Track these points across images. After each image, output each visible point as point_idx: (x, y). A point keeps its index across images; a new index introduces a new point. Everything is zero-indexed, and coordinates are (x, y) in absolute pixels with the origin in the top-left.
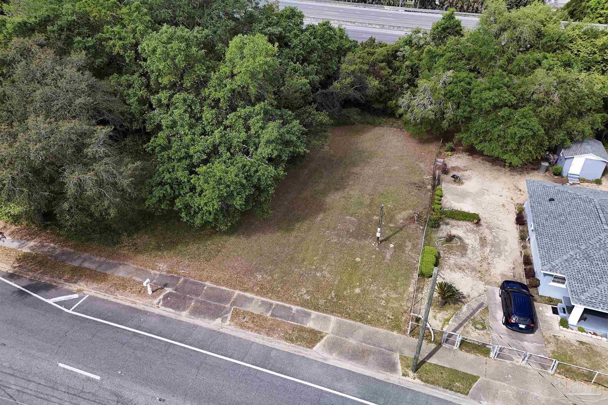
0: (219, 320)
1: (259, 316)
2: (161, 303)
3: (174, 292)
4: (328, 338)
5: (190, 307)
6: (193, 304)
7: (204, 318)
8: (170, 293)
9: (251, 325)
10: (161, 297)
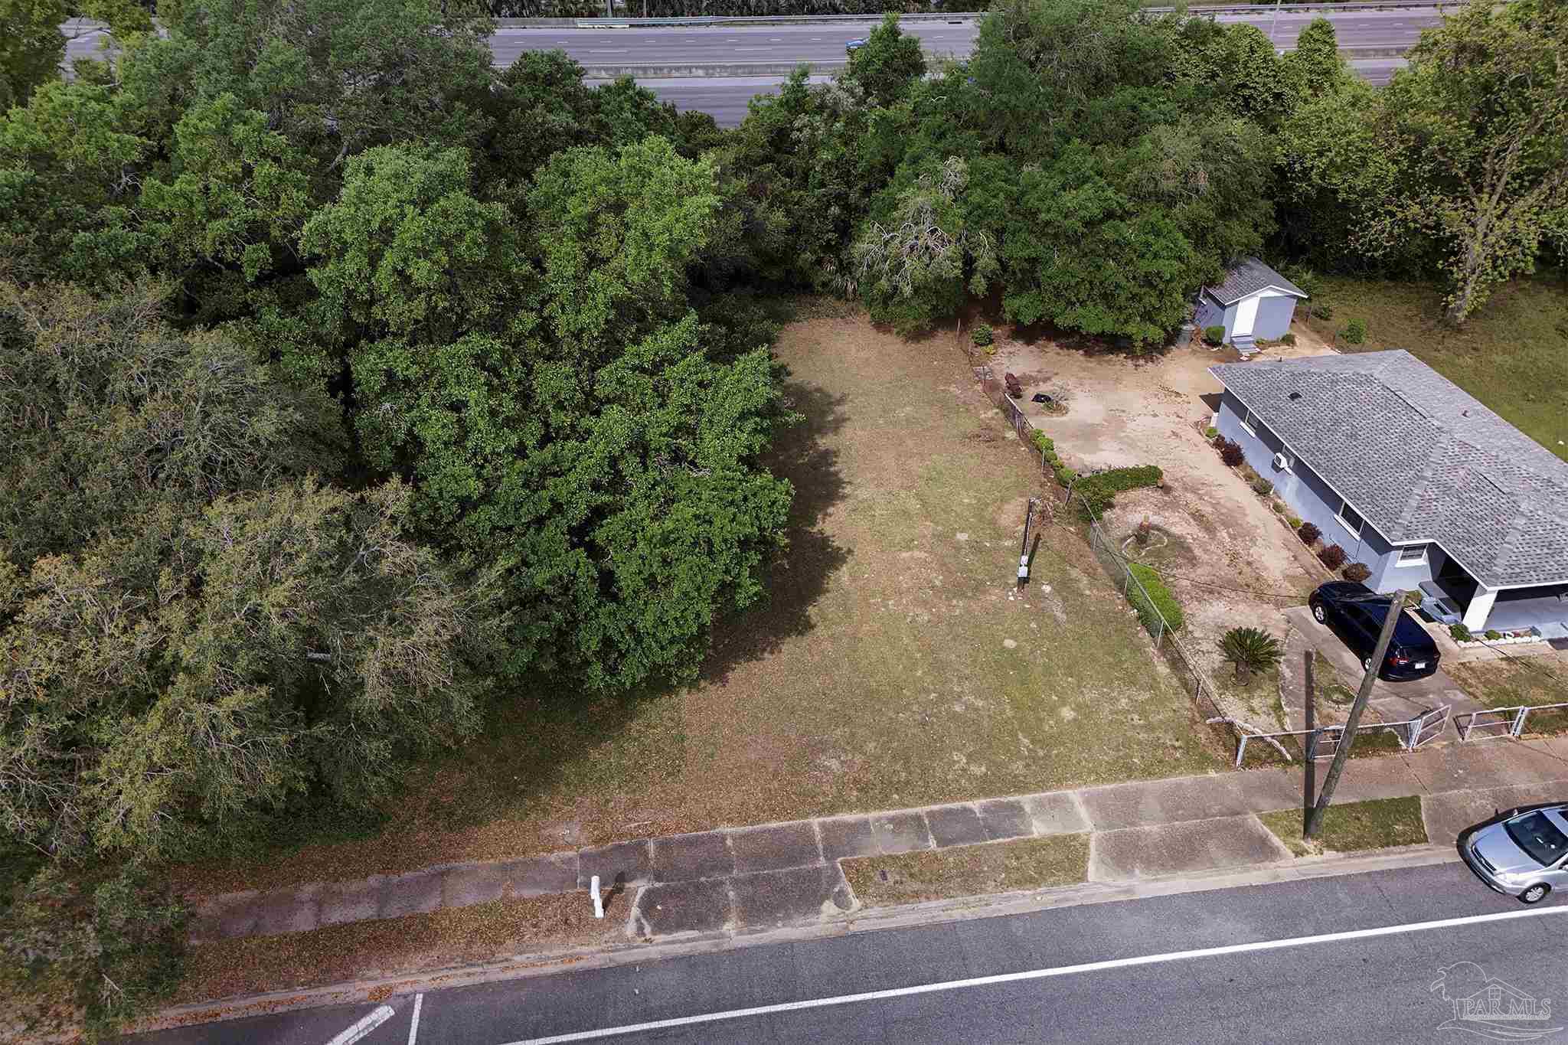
0: (829, 907)
1: (915, 857)
2: (648, 929)
3: (658, 885)
4: (1099, 841)
5: (733, 906)
6: (731, 894)
7: (788, 917)
8: (649, 893)
9: (916, 886)
10: (635, 911)
